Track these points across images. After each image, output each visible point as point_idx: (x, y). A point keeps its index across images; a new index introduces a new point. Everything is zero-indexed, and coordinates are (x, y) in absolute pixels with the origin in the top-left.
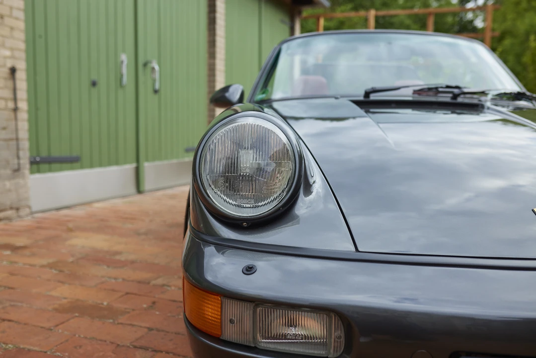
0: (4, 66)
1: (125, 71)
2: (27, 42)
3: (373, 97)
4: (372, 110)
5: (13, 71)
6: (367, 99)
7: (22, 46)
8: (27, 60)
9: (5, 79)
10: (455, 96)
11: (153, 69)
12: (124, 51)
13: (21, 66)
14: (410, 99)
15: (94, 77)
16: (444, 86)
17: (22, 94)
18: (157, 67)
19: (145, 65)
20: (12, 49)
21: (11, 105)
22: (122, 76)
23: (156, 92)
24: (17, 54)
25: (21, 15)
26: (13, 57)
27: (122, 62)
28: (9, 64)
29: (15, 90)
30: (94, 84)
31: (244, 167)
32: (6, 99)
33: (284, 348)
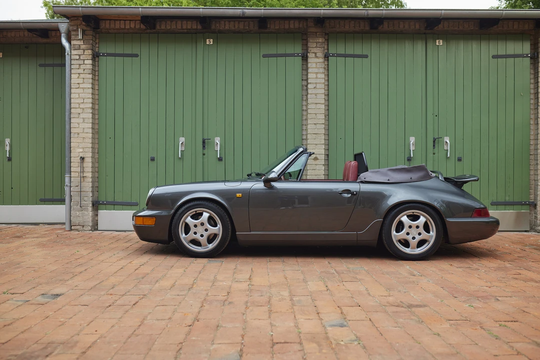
0: (78, 156)
5: (83, 158)
9: (79, 162)
13: (88, 156)
18: (219, 142)
23: (219, 159)
25: (90, 130)
26: (83, 152)
32: (79, 172)
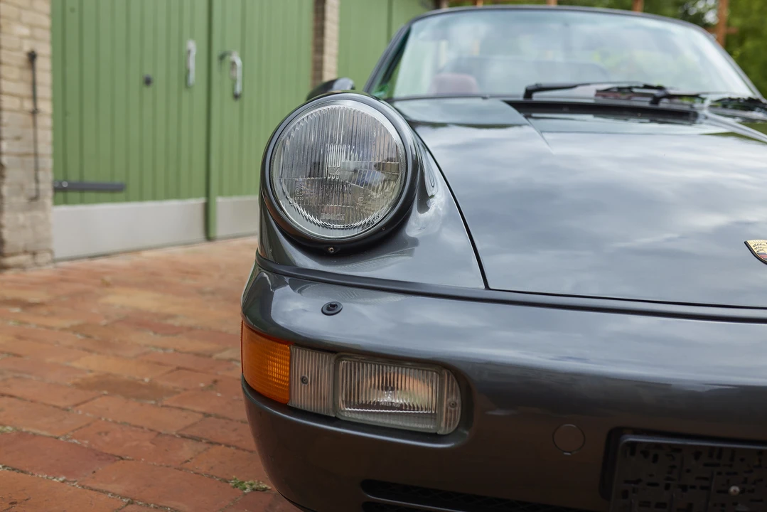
0: (20, 49)
1: (192, 64)
2: (52, 15)
3: (537, 97)
4: (534, 115)
5: (32, 57)
6: (528, 100)
7: (46, 22)
8: (53, 43)
9: (21, 68)
10: (656, 100)
11: (233, 64)
12: (192, 37)
13: (44, 50)
14: (591, 101)
15: (148, 72)
16: (641, 85)
17: (44, 91)
18: (239, 62)
19: (222, 57)
20: (32, 26)
21: (28, 105)
22: (188, 72)
23: (236, 97)
24: (39, 33)
26: (32, 37)
27: (189, 52)
28: (27, 47)
29: (34, 85)
30: (148, 81)
31: (332, 169)
32: (21, 97)
33: (375, 419)
